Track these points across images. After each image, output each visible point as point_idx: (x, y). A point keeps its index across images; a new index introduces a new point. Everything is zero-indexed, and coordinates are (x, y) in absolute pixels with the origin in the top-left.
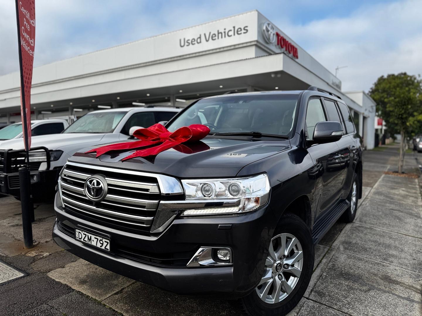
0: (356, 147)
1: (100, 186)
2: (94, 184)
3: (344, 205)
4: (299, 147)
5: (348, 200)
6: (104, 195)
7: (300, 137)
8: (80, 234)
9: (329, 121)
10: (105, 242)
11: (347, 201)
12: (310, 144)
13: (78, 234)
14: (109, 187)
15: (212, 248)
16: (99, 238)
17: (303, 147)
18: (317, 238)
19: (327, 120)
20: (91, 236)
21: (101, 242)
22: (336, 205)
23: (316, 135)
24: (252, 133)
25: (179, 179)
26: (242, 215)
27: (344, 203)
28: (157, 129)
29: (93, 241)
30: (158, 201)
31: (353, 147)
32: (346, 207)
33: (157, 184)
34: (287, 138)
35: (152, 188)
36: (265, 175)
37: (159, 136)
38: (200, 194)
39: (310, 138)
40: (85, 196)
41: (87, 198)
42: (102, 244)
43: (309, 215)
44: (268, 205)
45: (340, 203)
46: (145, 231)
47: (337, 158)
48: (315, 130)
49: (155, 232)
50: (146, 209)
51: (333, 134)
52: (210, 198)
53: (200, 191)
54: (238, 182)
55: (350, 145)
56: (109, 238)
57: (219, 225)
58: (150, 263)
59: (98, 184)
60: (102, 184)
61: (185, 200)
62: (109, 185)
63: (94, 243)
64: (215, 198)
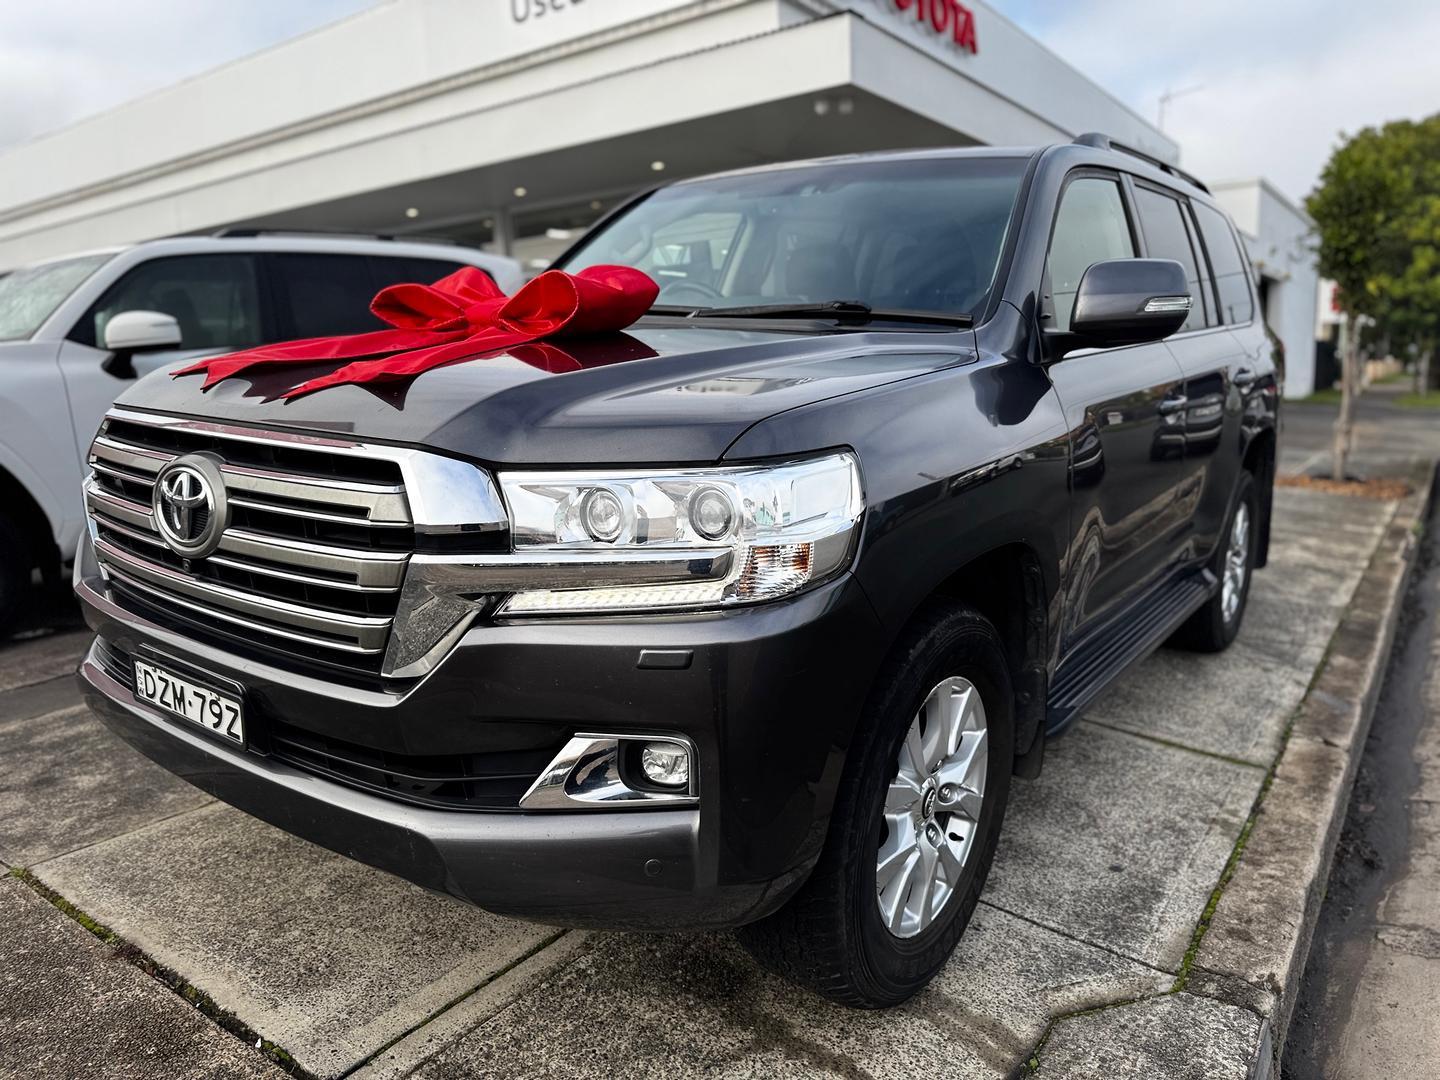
0: (1251, 375)
1: (201, 496)
2: (179, 492)
3: (1192, 588)
4: (1014, 356)
5: (1213, 572)
6: (214, 529)
7: (1021, 321)
8: (151, 680)
9: (1149, 257)
10: (228, 708)
11: (1208, 574)
12: (1058, 347)
13: (143, 677)
14: (230, 501)
15: (620, 741)
16: (210, 696)
17: (1031, 358)
18: (1073, 708)
19: (1137, 253)
20: (182, 687)
21: (216, 709)
22: (1164, 589)
23: (1083, 313)
24: (837, 305)
25: (493, 468)
26: (739, 611)
27: (1195, 582)
28: (464, 288)
29: (190, 703)
30: (403, 556)
31: (1242, 371)
32: (1200, 595)
33: (402, 486)
34: (969, 325)
35: (379, 504)
36: (848, 459)
37: (462, 314)
38: (575, 532)
39: (1061, 326)
40: (157, 535)
41: (164, 545)
42: (219, 716)
43: (1039, 620)
44: (847, 576)
45: (1181, 580)
46: (364, 672)
47: (1172, 411)
48: (1081, 292)
49: (397, 674)
50: (357, 588)
51: (1152, 307)
52: (613, 546)
53: (579, 520)
54: (726, 482)
55: (1227, 364)
56: (238, 694)
57: (643, 652)
58: (386, 790)
59: (195, 487)
60: (206, 491)
61: (509, 553)
62: (232, 492)
63: (193, 714)
64: (635, 545)
